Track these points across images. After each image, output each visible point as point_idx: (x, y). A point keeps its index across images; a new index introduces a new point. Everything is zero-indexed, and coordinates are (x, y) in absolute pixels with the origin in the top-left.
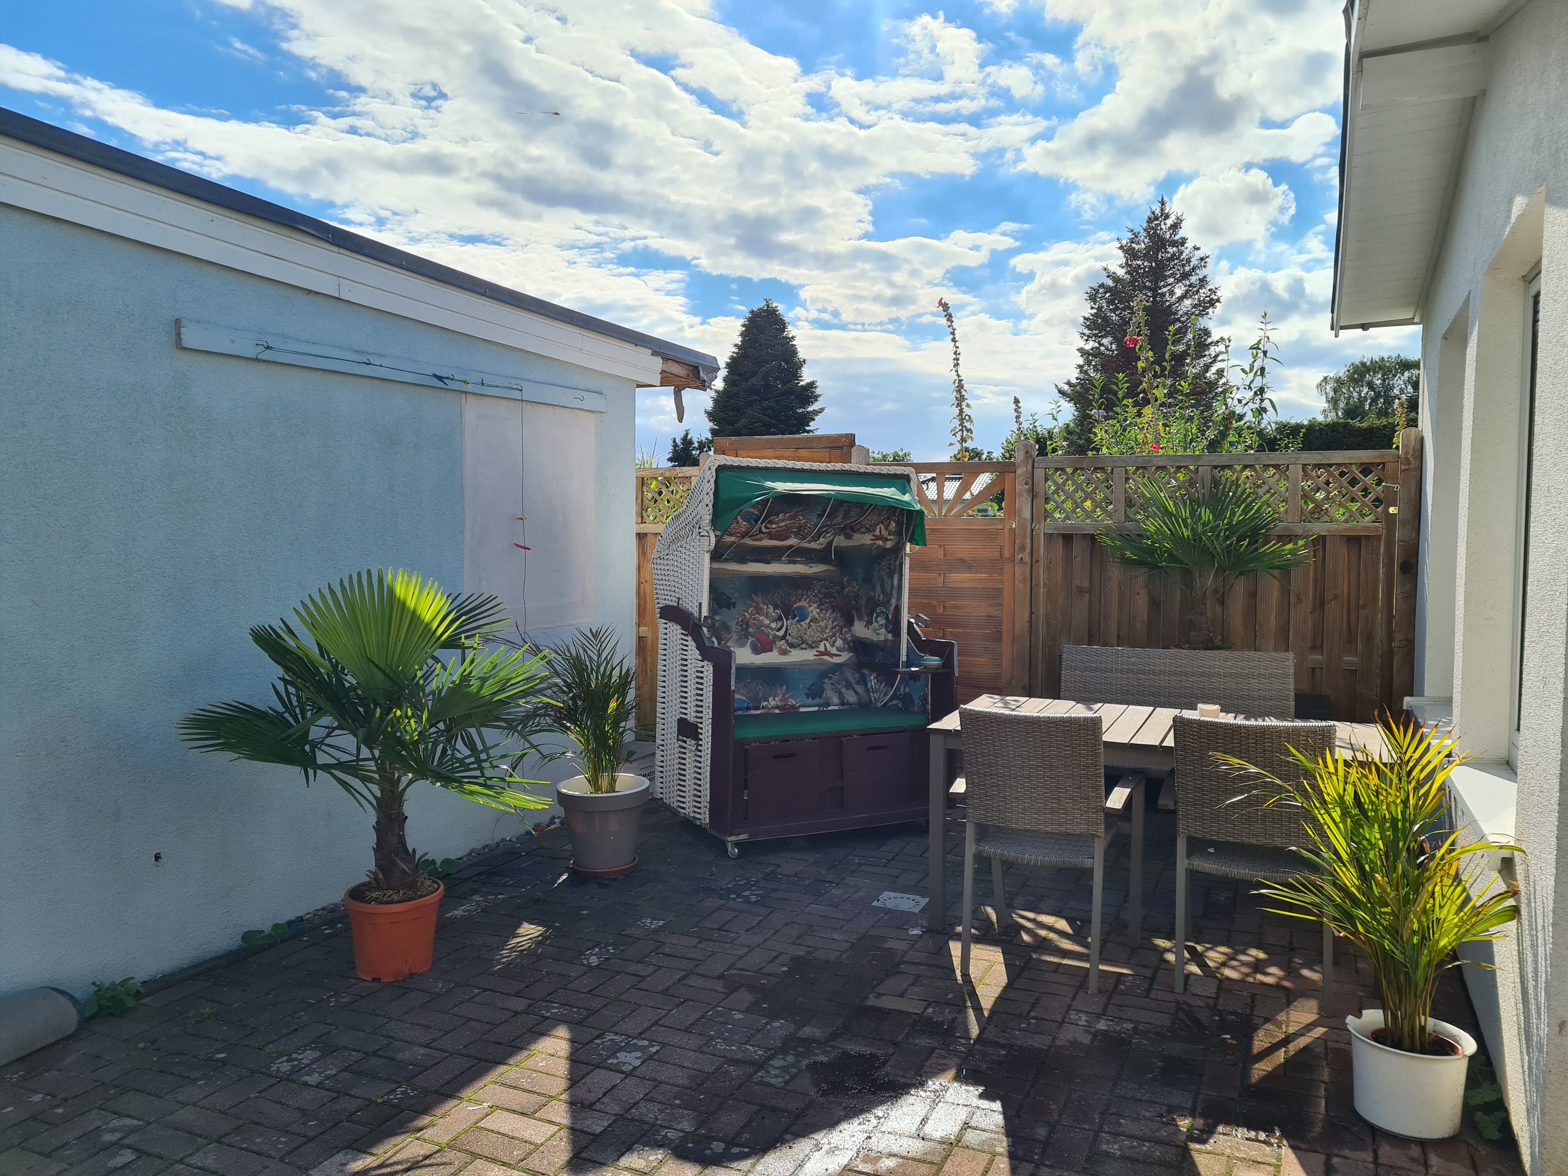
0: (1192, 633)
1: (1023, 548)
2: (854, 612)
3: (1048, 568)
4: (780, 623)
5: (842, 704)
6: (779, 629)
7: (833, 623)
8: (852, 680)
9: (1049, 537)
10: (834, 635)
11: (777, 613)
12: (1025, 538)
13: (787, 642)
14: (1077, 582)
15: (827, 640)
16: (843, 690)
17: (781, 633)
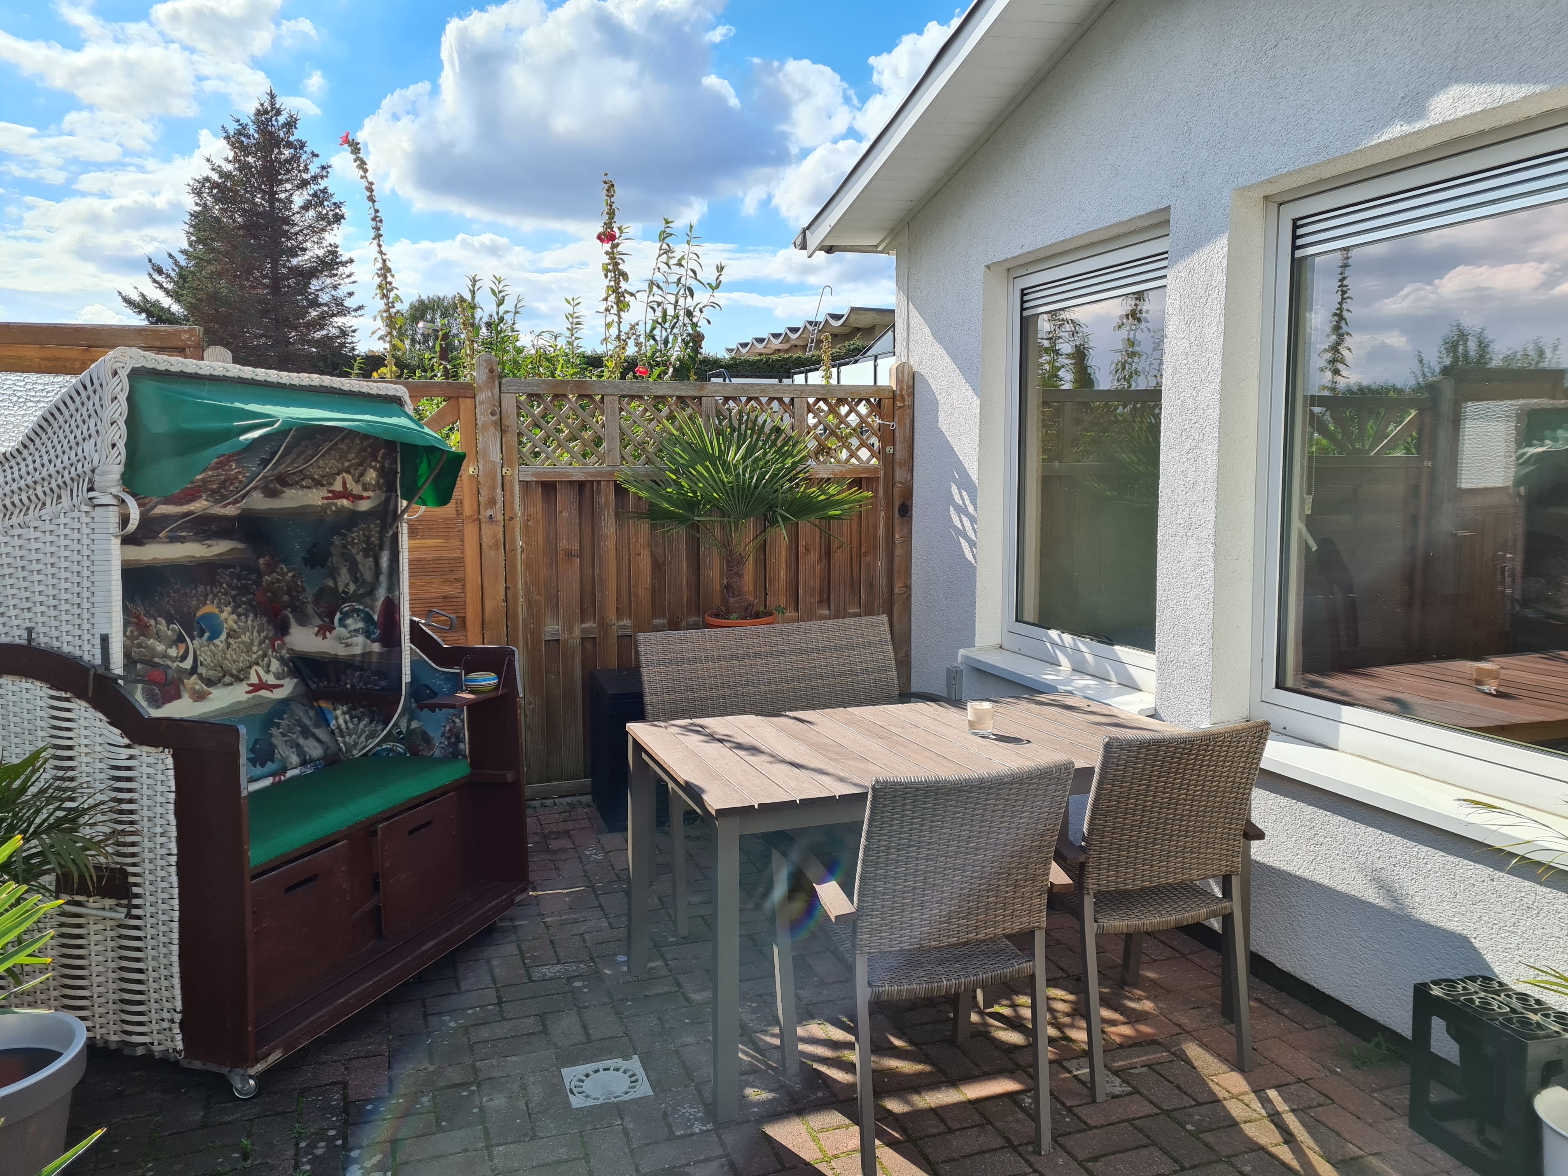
0: (732, 600)
1: (492, 502)
2: (288, 613)
3: (526, 528)
4: (182, 647)
5: (304, 763)
6: (183, 658)
7: (259, 633)
8: (308, 722)
9: (526, 486)
10: (265, 655)
11: (173, 630)
12: (493, 488)
13: (200, 676)
14: (563, 544)
15: (258, 664)
16: (301, 741)
17: (187, 664)
